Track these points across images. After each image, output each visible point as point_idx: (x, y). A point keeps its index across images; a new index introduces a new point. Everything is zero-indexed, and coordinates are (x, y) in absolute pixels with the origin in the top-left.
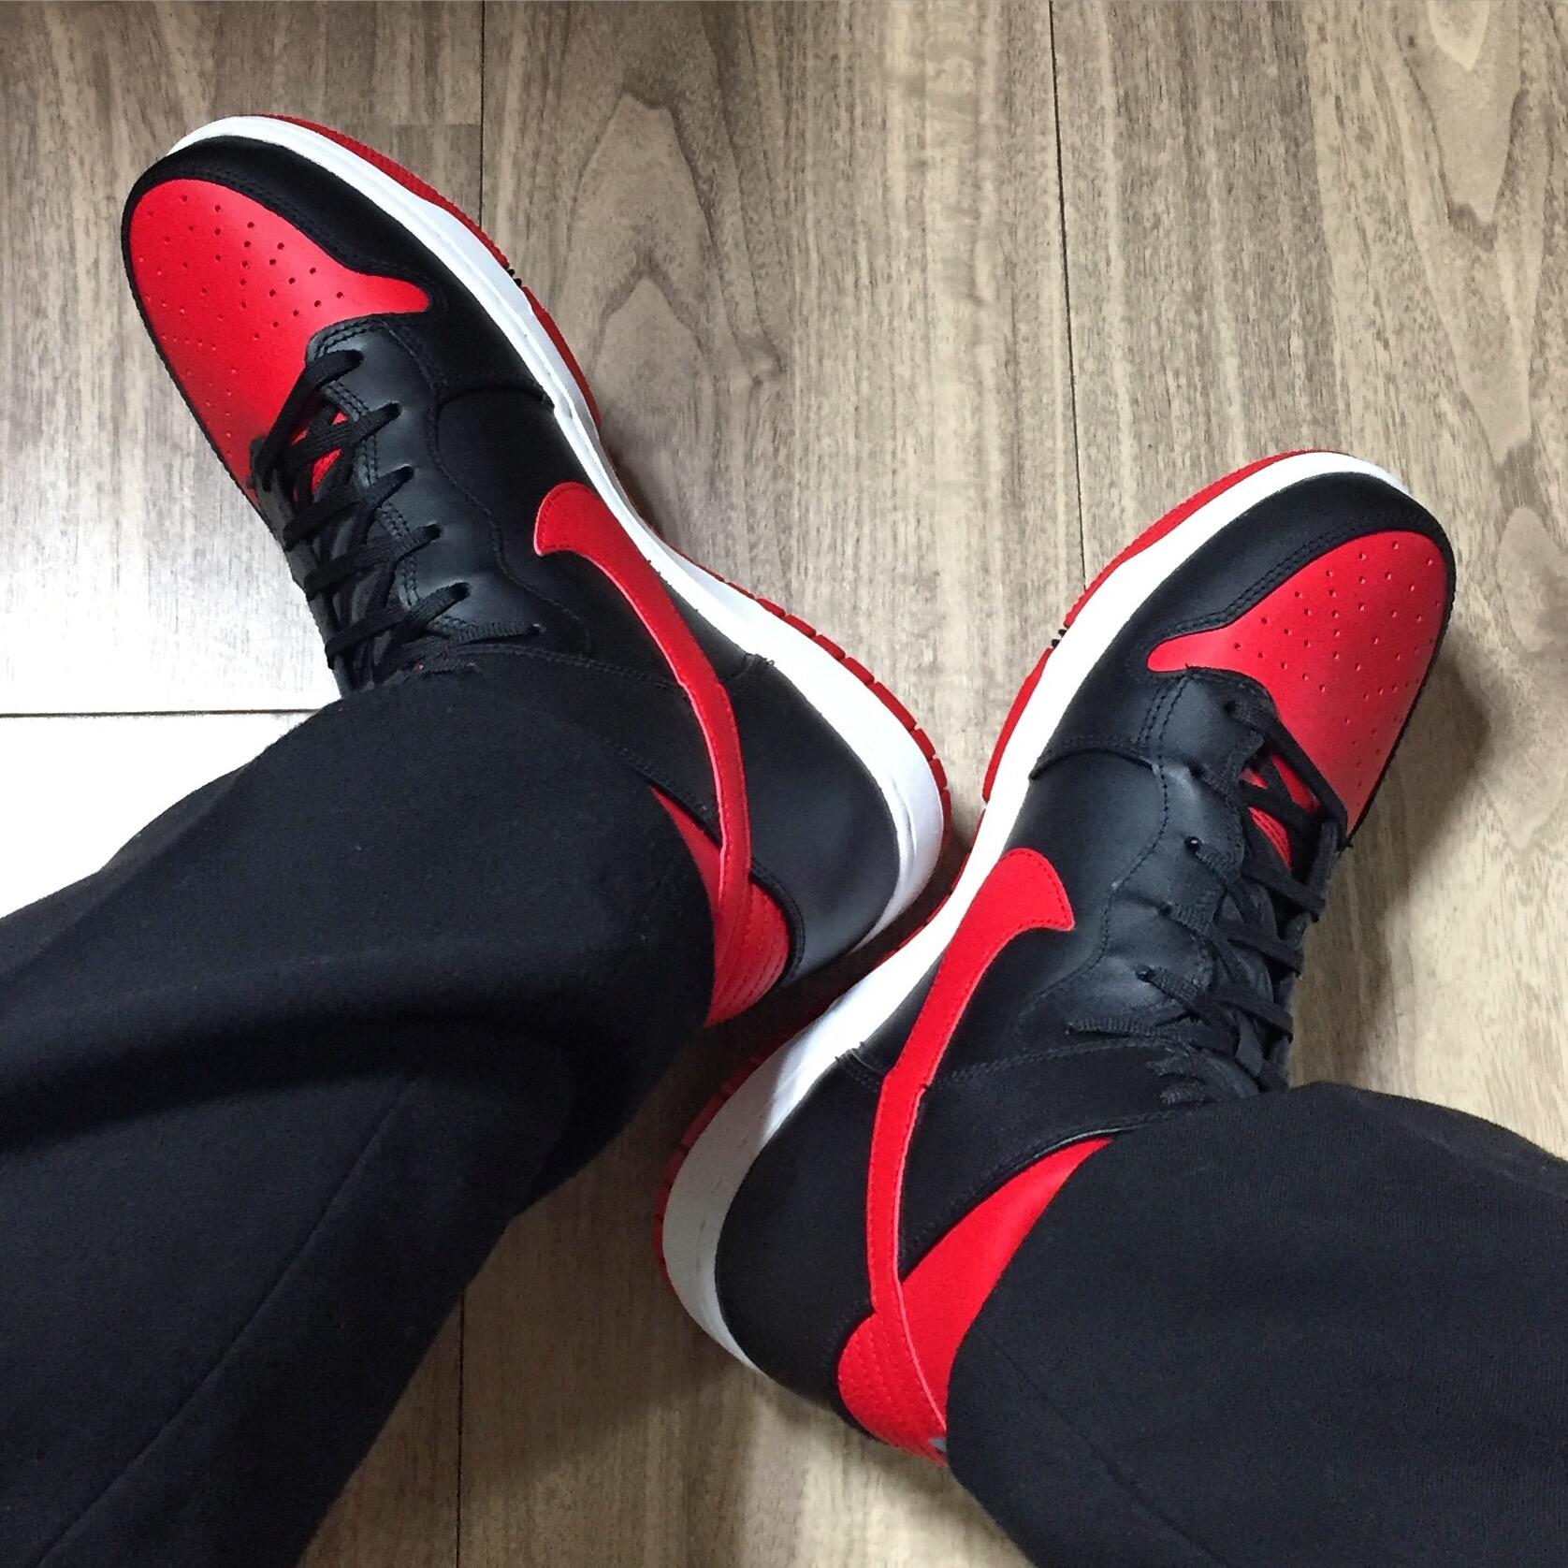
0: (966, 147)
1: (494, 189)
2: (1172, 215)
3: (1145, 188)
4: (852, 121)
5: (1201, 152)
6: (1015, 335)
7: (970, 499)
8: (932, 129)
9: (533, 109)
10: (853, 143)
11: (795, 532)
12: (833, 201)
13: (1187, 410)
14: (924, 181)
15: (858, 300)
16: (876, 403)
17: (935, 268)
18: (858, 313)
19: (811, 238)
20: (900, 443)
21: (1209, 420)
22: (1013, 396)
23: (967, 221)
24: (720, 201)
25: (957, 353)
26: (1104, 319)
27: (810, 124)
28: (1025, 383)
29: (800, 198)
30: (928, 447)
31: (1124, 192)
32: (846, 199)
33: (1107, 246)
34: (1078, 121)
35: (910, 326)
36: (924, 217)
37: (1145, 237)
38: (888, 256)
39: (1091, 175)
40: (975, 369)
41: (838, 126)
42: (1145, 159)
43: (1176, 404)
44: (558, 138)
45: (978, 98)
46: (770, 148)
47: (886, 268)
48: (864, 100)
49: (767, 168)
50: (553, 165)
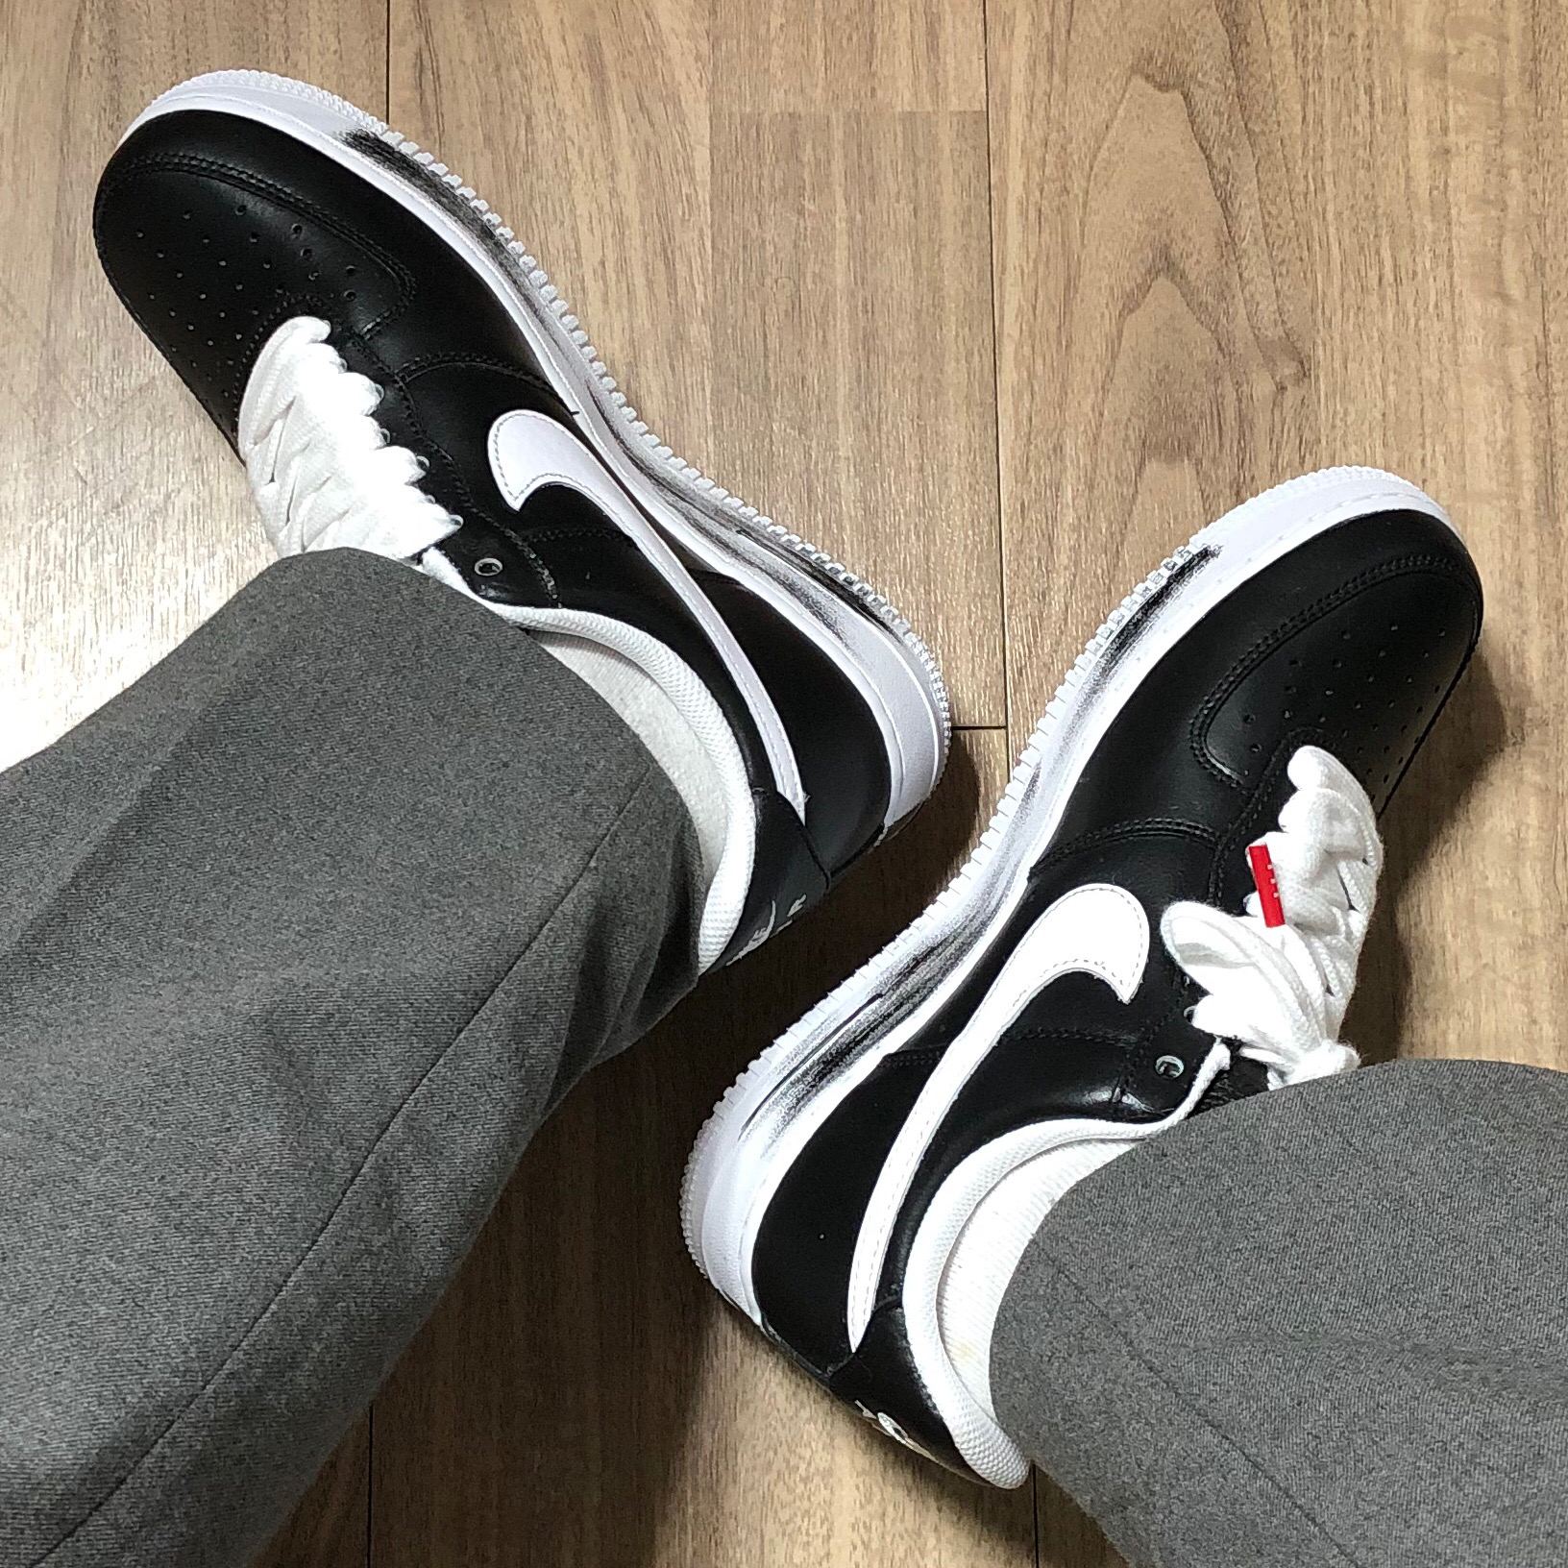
0: (1491, 133)
1: (1003, 180)
4: (1372, 104)
6: (1546, 336)
8: (1457, 112)
9: (1039, 93)
10: (1373, 129)
12: (1354, 193)
14: (1448, 170)
15: (1382, 299)
16: (1403, 409)
17: (1463, 264)
18: (1383, 313)
19: (1332, 230)
22: (1545, 401)
23: (1493, 213)
24: (1237, 194)
25: (1486, 355)
27: (1328, 104)
28: (1557, 387)
29: (1320, 188)
30: (1458, 455)
32: (1368, 190)
35: (1438, 326)
36: (1449, 209)
38: (1412, 252)
40: (1505, 372)
41: (1357, 107)
44: (1067, 125)
45: (1502, 79)
46: (1286, 135)
47: (1411, 264)
48: (1383, 81)
49: (1285, 157)
50: (1062, 154)
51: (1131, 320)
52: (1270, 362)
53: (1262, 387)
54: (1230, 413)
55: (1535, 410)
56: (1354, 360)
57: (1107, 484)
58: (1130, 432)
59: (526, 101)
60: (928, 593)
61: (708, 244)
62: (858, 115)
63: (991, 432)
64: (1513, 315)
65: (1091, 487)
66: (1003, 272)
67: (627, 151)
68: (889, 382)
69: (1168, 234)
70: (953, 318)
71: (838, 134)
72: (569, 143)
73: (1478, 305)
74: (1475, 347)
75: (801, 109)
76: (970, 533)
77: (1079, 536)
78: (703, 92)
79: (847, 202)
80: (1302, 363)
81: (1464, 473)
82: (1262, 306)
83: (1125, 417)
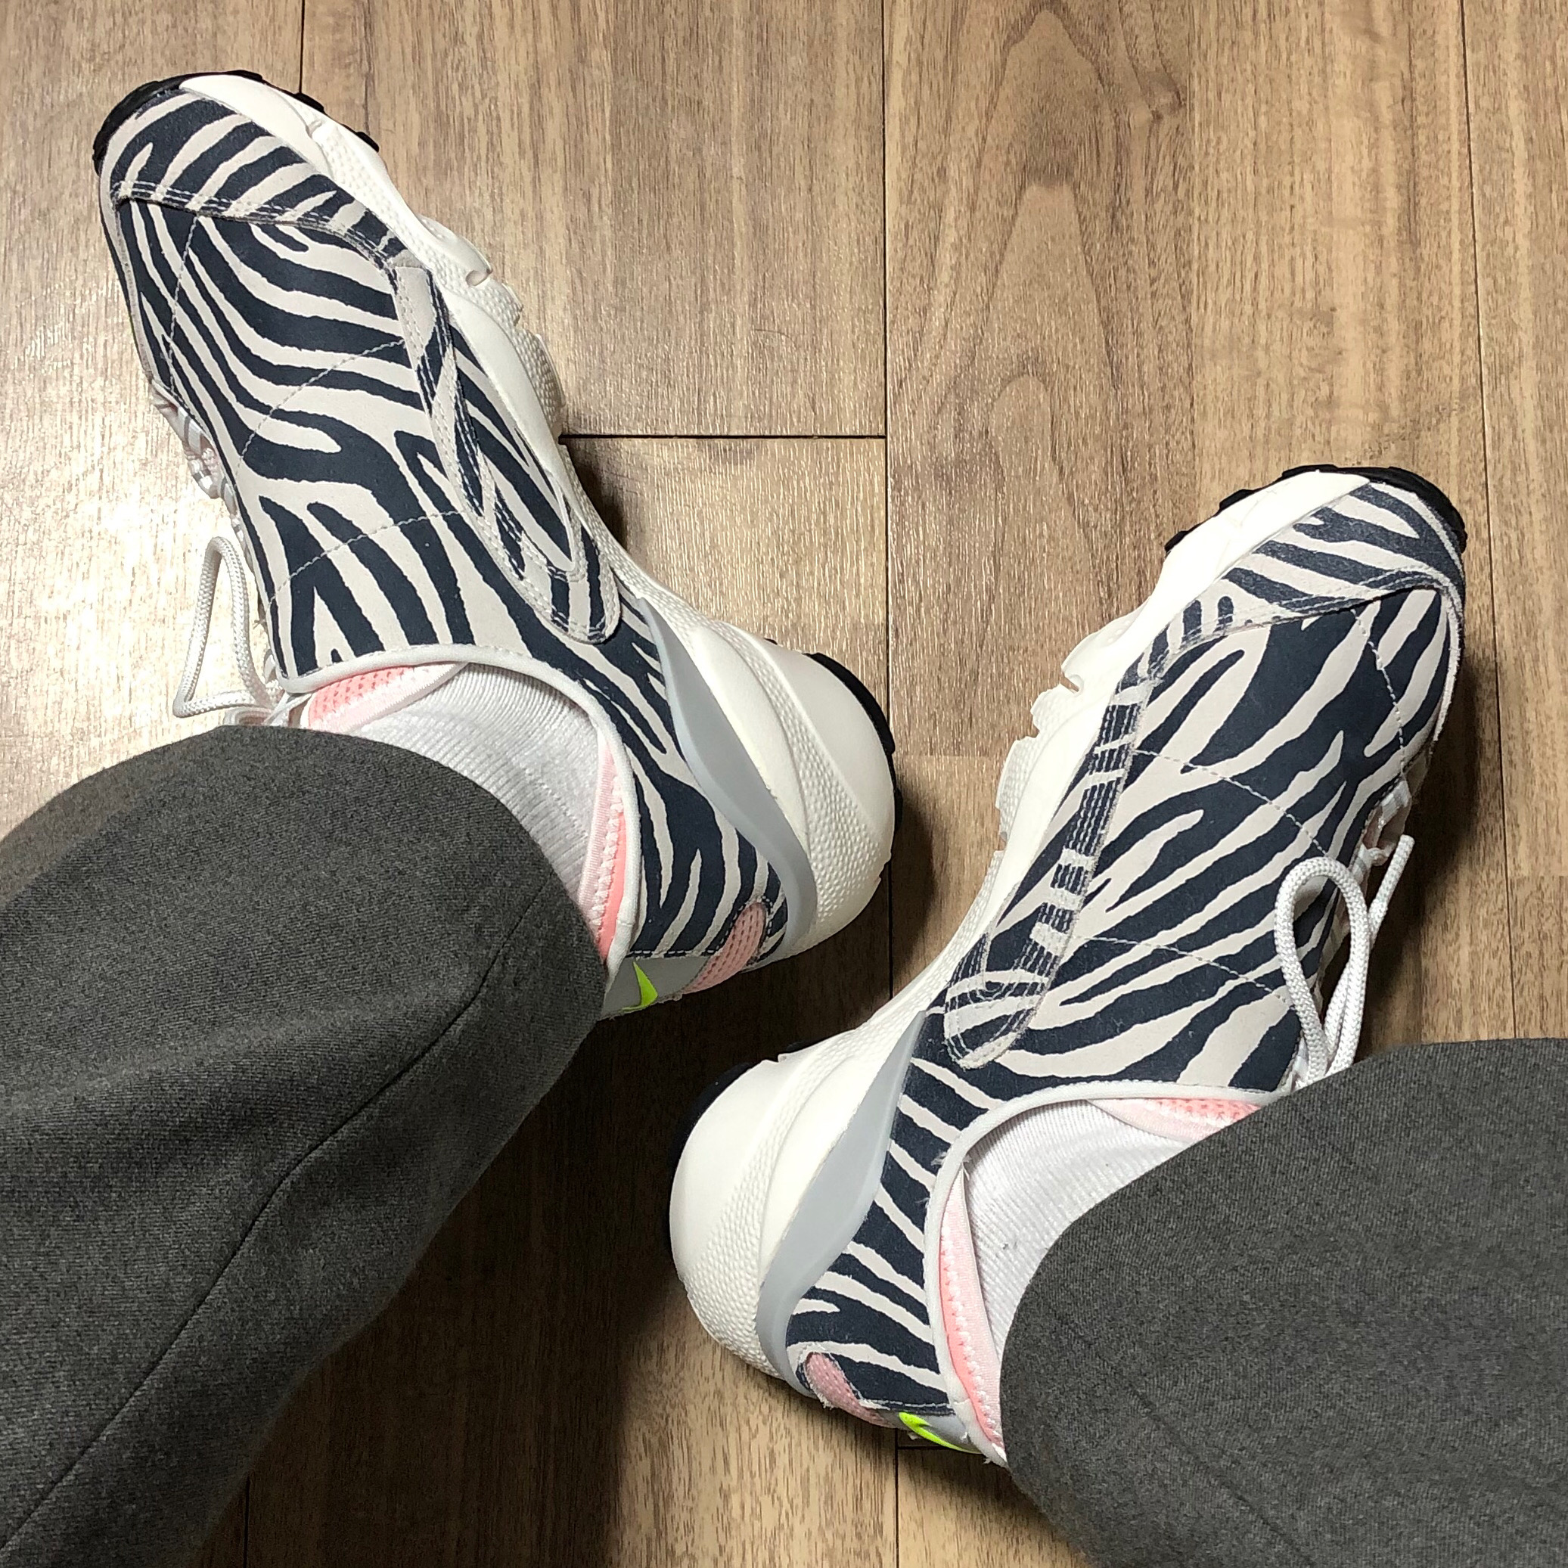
51: (1016, 50)
52: (1147, 92)
53: (1140, 116)
54: (1108, 140)
55: (1399, 142)
56: (1228, 91)
57: (989, 207)
58: (1012, 156)
60: (813, 307)
63: (879, 154)
64: (1380, 51)
65: (974, 210)
68: (781, 106)
70: (845, 47)
73: (1347, 42)
74: (1343, 84)
76: (858, 252)
77: (963, 255)
80: (1178, 94)
81: (1331, 199)
82: (1141, 39)
83: (1007, 143)
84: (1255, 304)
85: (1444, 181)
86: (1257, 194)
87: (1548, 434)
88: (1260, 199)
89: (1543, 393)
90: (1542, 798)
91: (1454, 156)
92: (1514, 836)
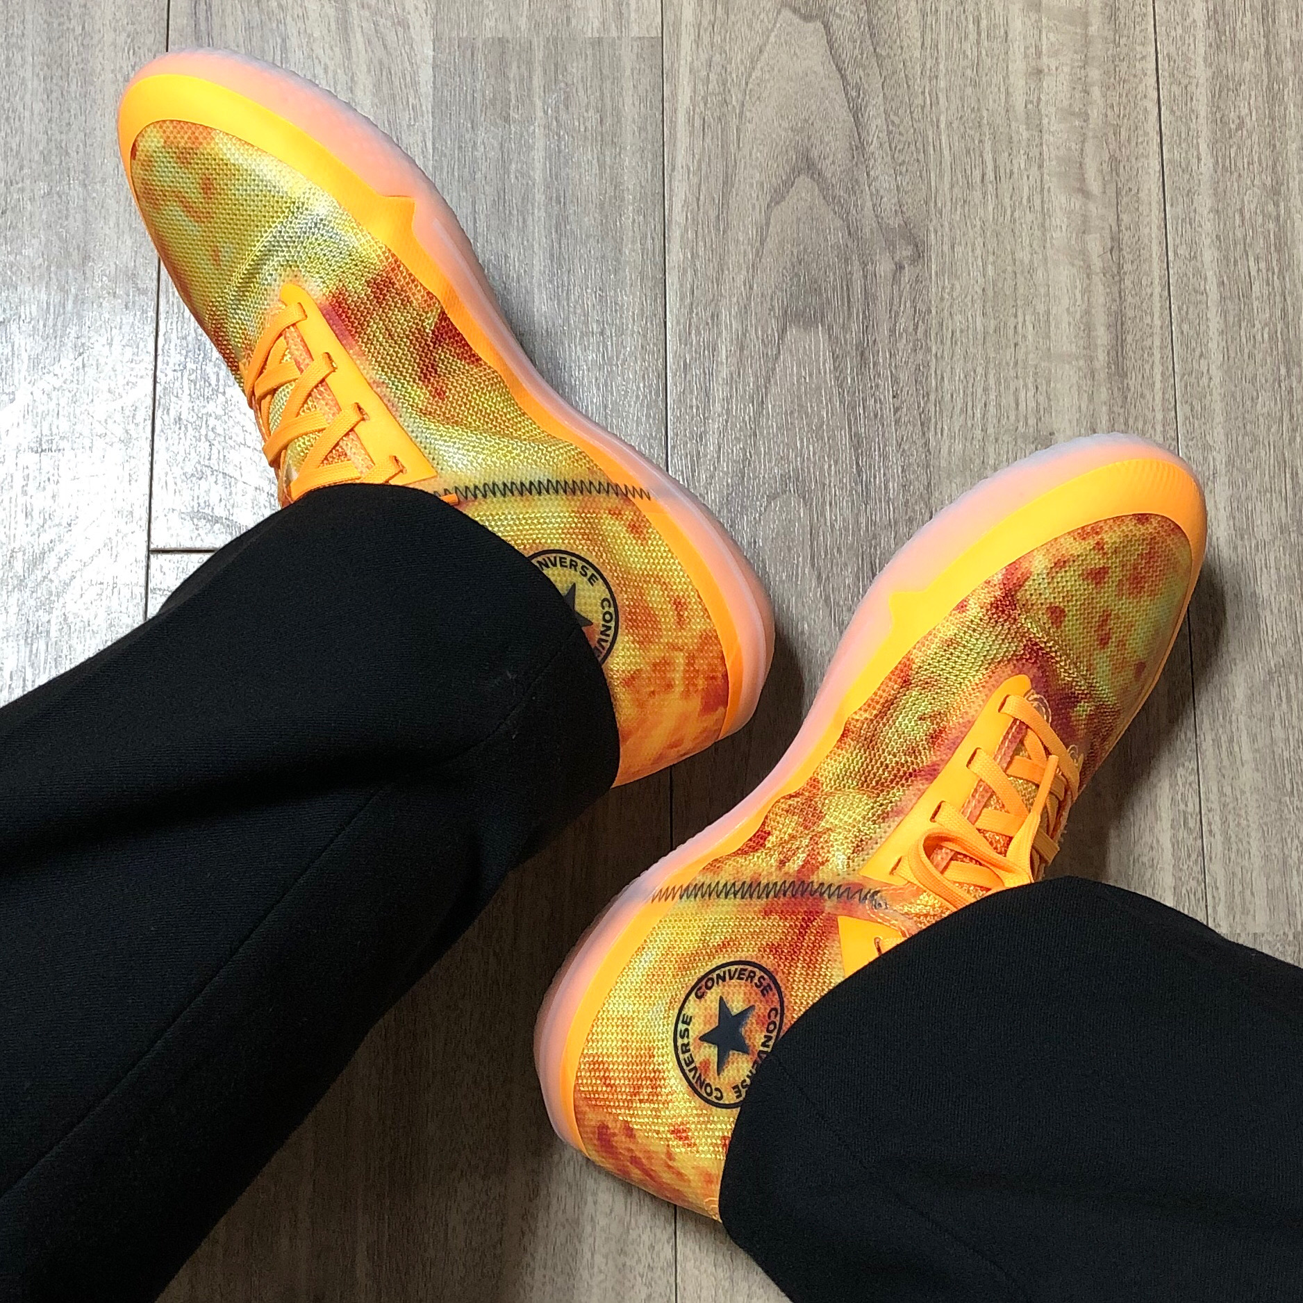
0: (1077, 57)
1: (674, 95)
2: (1254, 118)
3: (1231, 93)
4: (979, 34)
5: (1280, 61)
6: (1119, 225)
7: (1080, 369)
8: (1049, 40)
9: (705, 23)
10: (980, 53)
11: (932, 397)
12: (963, 106)
13: (1265, 292)
14: (1041, 87)
15: (985, 194)
16: (1000, 285)
17: (1051, 165)
18: (985, 204)
19: (944, 138)
20: (1020, 319)
21: (1285, 300)
22: (1117, 278)
23: (1077, 123)
24: (866, 107)
25: (1069, 240)
26: (1195, 211)
27: (943, 35)
28: (1127, 267)
29: (935, 102)
30: (1044, 324)
31: (1214, 96)
32: (974, 104)
33: (1198, 143)
34: (1173, 33)
35: (1030, 217)
36: (1041, 119)
37: (1230, 137)
38: (1010, 155)
39: (1185, 82)
40: (1084, 253)
41: (966, 37)
42: (1231, 66)
43: (1256, 288)
44: (727, 48)
45: (1087, 12)
46: (908, 58)
47: (1008, 165)
48: (988, 13)
49: (906, 76)
50: (723, 72)
51: (776, 212)
52: (891, 246)
53: (884, 267)
54: (857, 288)
55: (1108, 286)
57: (755, 346)
58: (775, 303)
59: (282, 27)
61: (429, 145)
62: (555, 39)
64: (1092, 206)
65: (742, 349)
66: (673, 170)
67: (364, 69)
68: (576, 261)
69: (809, 138)
70: (631, 208)
71: (539, 55)
72: (316, 62)
73: (1064, 201)
74: (1059, 236)
75: (509, 36)
76: (642, 385)
77: (731, 388)
78: (428, 20)
79: (546, 113)
80: (917, 246)
81: (1049, 338)
82: (885, 199)
83: (770, 292)
84: (984, 430)
85: (1148, 320)
86: (985, 333)
87: (1239, 542)
88: (988, 339)
89: (1235, 505)
90: (1238, 863)
91: (1156, 298)
92: (1213, 897)
